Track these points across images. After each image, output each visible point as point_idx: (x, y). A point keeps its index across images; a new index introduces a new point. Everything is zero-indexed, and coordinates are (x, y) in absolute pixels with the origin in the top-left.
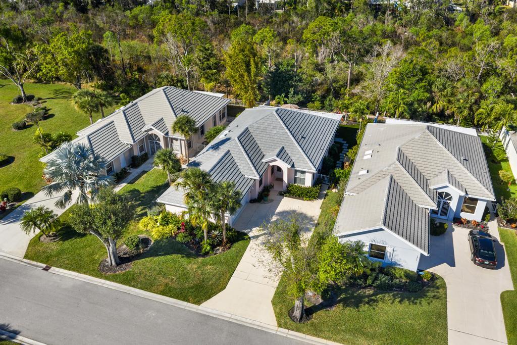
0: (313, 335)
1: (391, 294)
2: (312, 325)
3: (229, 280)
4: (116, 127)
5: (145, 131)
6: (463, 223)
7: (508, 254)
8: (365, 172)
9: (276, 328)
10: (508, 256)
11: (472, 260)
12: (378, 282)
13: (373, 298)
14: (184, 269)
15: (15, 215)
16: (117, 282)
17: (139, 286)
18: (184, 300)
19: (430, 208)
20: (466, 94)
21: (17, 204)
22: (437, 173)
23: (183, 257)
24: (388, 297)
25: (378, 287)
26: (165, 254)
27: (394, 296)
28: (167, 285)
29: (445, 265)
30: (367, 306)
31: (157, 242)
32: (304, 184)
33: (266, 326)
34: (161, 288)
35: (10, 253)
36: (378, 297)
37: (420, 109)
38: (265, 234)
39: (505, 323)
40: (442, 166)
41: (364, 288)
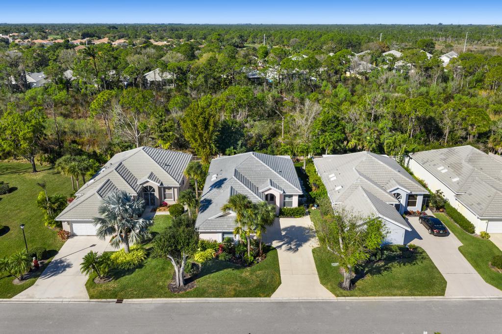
0: (363, 296)
1: (396, 262)
2: (359, 289)
3: (280, 277)
4: (114, 184)
5: (140, 184)
6: (411, 214)
7: (448, 227)
8: (340, 187)
9: (335, 298)
10: (449, 228)
11: (431, 234)
12: (385, 256)
13: (386, 266)
14: (241, 277)
15: (52, 270)
16: (192, 297)
17: (213, 295)
18: (256, 296)
19: (394, 203)
20: (369, 133)
21: (46, 261)
22: (387, 182)
23: (233, 270)
24: (395, 264)
25: (385, 259)
26: (217, 271)
27: (399, 262)
28: (235, 290)
29: (416, 239)
30: (386, 272)
31: (204, 264)
32: (292, 206)
33: (328, 298)
34: (233, 293)
35: (73, 298)
36: (389, 265)
37: (338, 148)
38: (284, 244)
39: (470, 263)
40: (388, 176)
41: (377, 262)
